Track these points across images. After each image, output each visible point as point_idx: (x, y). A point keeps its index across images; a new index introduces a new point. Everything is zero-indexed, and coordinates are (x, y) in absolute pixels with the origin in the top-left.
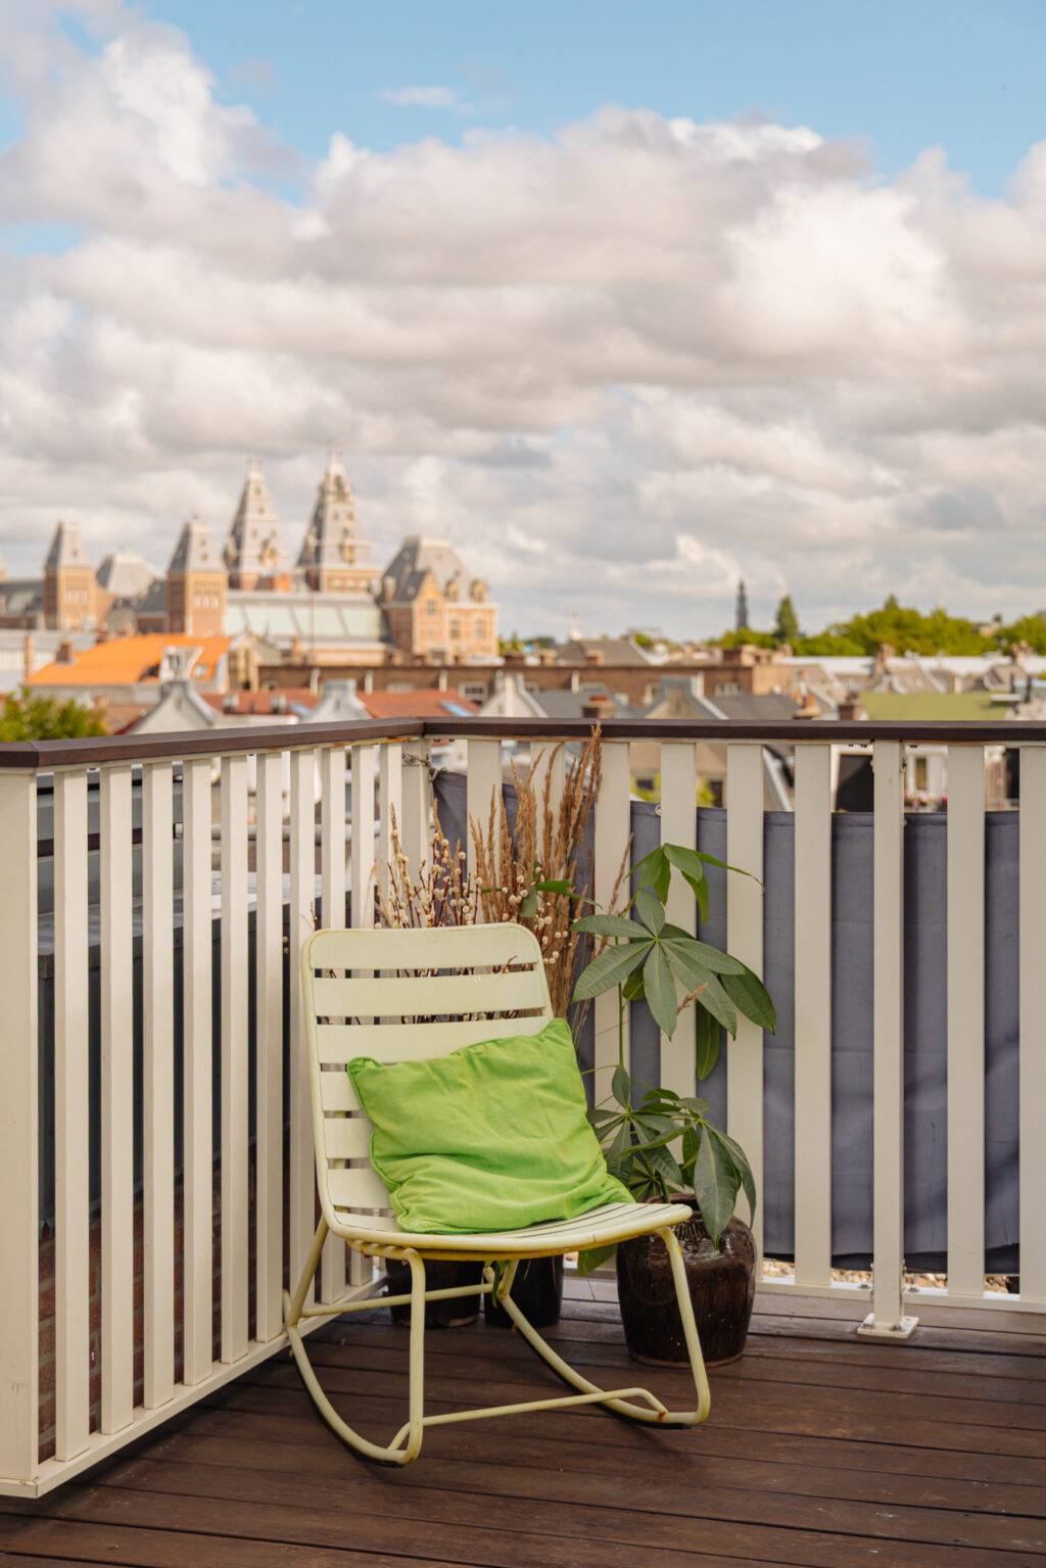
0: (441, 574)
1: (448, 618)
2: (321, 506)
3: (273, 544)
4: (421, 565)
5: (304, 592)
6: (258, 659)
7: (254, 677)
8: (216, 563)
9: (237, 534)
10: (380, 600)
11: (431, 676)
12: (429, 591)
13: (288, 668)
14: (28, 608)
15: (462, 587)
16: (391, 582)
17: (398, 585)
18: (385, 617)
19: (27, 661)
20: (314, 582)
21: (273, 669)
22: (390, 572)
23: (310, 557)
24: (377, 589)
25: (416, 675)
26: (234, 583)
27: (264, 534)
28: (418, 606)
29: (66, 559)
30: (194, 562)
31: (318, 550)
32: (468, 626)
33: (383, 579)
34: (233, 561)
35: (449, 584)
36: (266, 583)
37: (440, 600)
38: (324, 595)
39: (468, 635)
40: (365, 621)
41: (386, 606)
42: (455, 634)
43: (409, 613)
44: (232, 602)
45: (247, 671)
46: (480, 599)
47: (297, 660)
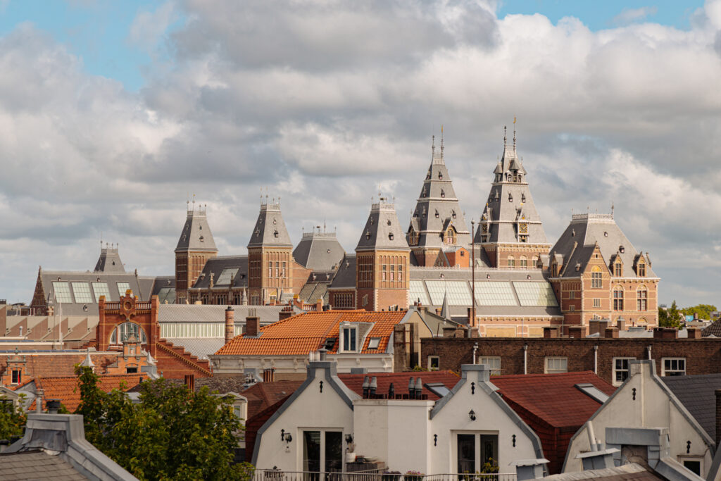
0: (607, 249)
1: (612, 289)
2: (497, 189)
3: (453, 222)
4: (587, 242)
5: (481, 267)
6: (424, 332)
7: (418, 348)
8: (401, 241)
9: (421, 214)
10: (549, 274)
11: (586, 350)
12: (595, 265)
13: (450, 341)
14: (234, 283)
15: (626, 261)
16: (559, 257)
17: (565, 260)
18: (554, 288)
19: (227, 332)
20: (490, 259)
21: (436, 341)
22: (557, 248)
23: (487, 233)
24: (546, 264)
25: (571, 349)
26: (418, 259)
27: (445, 215)
28: (585, 278)
29: (268, 238)
30: (381, 240)
31: (494, 228)
32: (631, 298)
33: (552, 255)
34: (416, 238)
35: (613, 258)
36: (447, 259)
37: (606, 273)
38: (499, 270)
39: (631, 306)
40: (535, 293)
41: (554, 279)
42: (619, 305)
43: (579, 284)
44: (414, 277)
45: (412, 343)
46: (643, 273)
47: (459, 334)
